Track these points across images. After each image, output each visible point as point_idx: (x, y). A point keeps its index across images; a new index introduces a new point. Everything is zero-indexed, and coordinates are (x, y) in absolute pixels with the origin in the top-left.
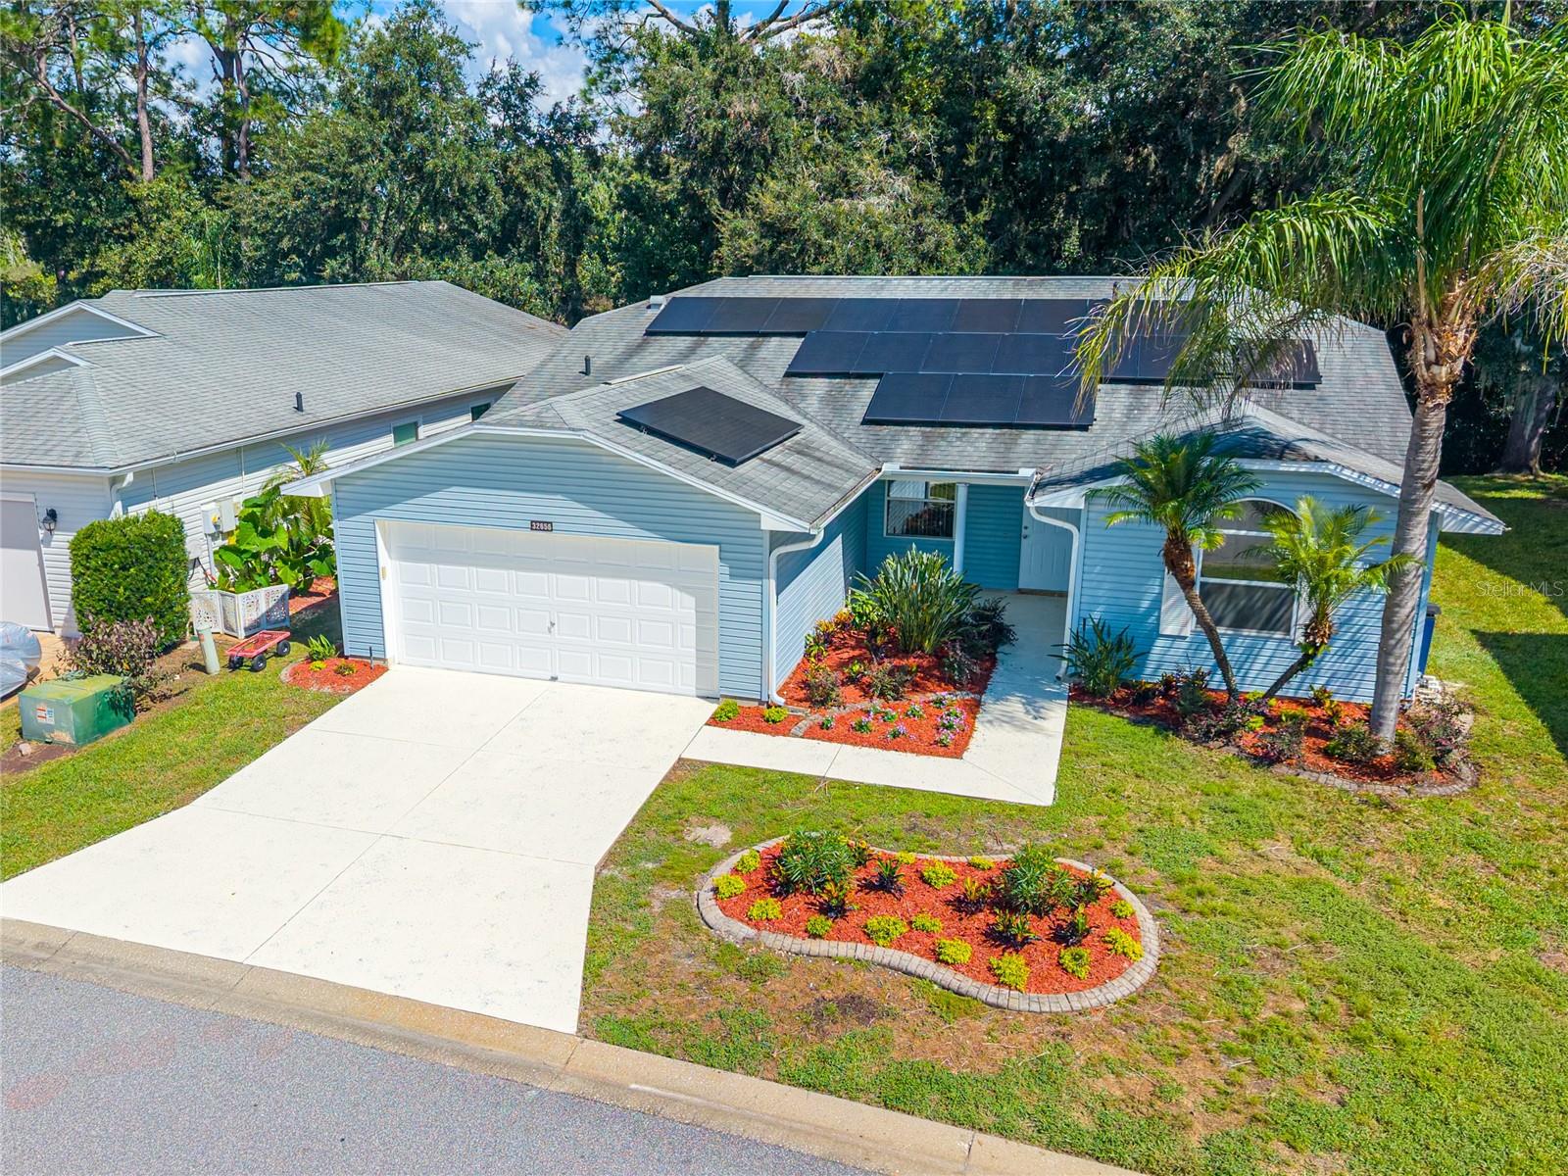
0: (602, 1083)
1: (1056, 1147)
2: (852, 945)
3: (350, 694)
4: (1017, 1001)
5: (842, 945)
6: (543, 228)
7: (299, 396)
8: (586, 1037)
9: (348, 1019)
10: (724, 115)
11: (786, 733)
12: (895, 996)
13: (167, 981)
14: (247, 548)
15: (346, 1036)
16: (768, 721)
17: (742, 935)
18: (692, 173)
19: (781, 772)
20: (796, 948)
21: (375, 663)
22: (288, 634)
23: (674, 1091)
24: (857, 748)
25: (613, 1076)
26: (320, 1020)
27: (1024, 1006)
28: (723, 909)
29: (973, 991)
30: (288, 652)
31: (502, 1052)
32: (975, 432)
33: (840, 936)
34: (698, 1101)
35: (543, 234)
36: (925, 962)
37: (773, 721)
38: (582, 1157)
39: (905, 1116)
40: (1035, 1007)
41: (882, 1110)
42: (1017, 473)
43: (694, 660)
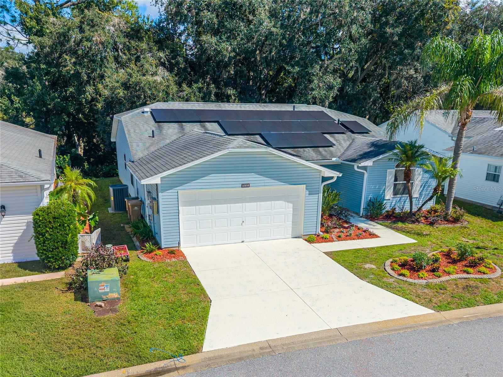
2: (448, 276)
3: (185, 259)
4: (492, 276)
7: (40, 151)
8: (438, 312)
12: (472, 283)
20: (440, 281)
24: (356, 240)
25: (458, 317)
28: (411, 278)
29: (482, 277)
34: (480, 314)
36: (466, 275)
40: (495, 276)
42: (331, 159)
43: (291, 226)
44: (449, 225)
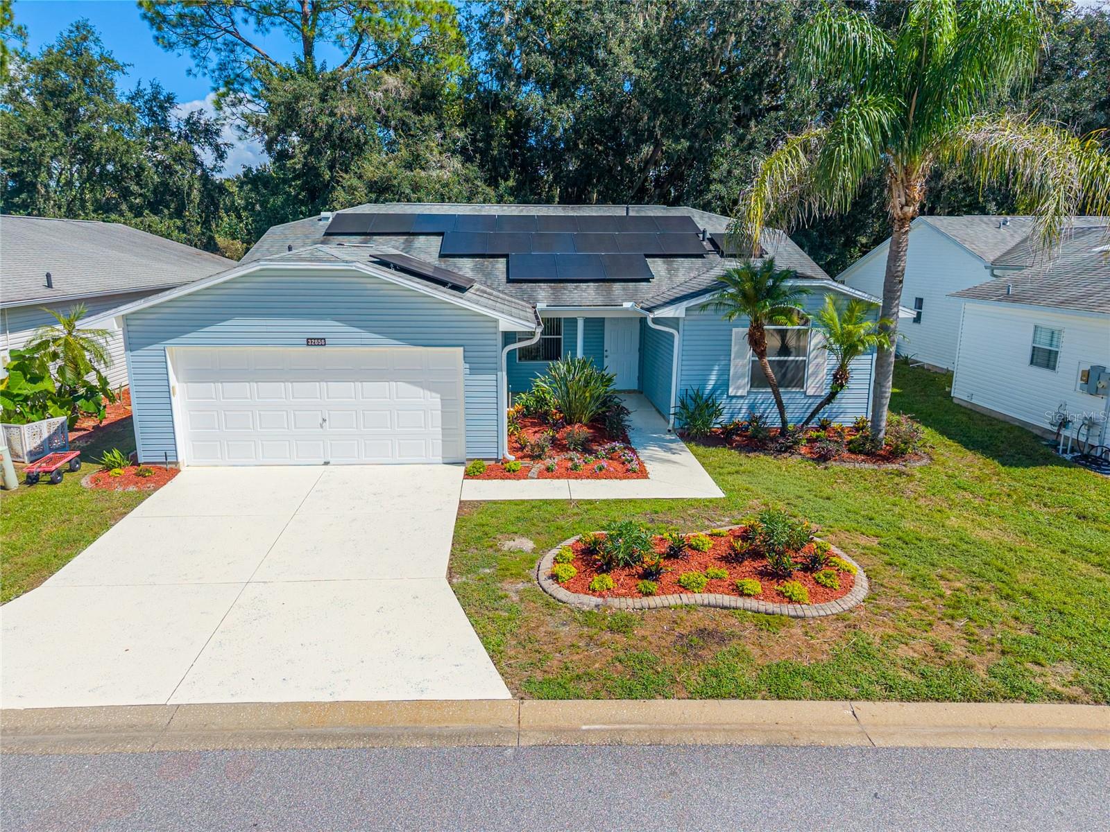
0: (558, 731)
1: (909, 699)
2: (676, 596)
3: (156, 489)
4: (810, 611)
5: (670, 597)
6: (189, 195)
7: (48, 276)
8: (522, 698)
9: (299, 730)
10: (332, 114)
11: (526, 477)
12: (728, 624)
13: (90, 736)
14: (20, 392)
15: (306, 744)
16: (509, 471)
17: (593, 604)
18: (310, 152)
19: (541, 500)
20: (638, 605)
21: (169, 466)
22: (78, 452)
23: (619, 724)
24: (579, 480)
25: (563, 724)
26: (274, 736)
27: (815, 614)
28: (568, 588)
29: (777, 610)
30: (79, 468)
31: (458, 726)
32: (583, 285)
33: (663, 591)
34: (643, 726)
35: (188, 200)
36: (733, 598)
37: (514, 471)
38: (590, 791)
39: (795, 702)
40: (822, 613)
41: (777, 701)
42: (622, 305)
43: (440, 437)
44: (867, 465)
